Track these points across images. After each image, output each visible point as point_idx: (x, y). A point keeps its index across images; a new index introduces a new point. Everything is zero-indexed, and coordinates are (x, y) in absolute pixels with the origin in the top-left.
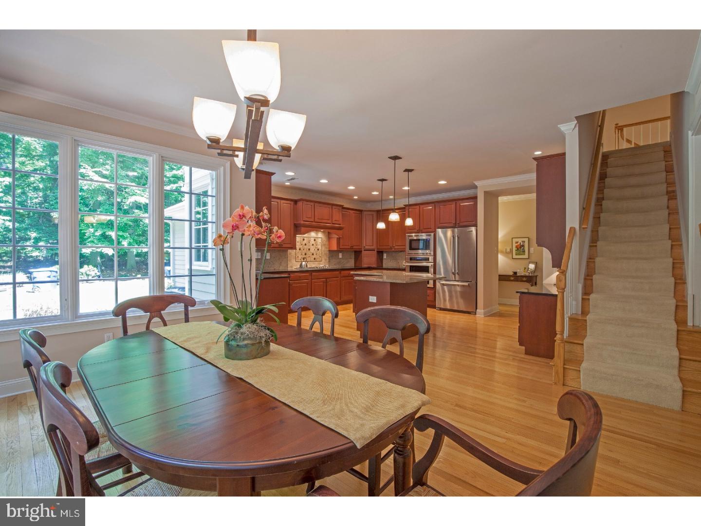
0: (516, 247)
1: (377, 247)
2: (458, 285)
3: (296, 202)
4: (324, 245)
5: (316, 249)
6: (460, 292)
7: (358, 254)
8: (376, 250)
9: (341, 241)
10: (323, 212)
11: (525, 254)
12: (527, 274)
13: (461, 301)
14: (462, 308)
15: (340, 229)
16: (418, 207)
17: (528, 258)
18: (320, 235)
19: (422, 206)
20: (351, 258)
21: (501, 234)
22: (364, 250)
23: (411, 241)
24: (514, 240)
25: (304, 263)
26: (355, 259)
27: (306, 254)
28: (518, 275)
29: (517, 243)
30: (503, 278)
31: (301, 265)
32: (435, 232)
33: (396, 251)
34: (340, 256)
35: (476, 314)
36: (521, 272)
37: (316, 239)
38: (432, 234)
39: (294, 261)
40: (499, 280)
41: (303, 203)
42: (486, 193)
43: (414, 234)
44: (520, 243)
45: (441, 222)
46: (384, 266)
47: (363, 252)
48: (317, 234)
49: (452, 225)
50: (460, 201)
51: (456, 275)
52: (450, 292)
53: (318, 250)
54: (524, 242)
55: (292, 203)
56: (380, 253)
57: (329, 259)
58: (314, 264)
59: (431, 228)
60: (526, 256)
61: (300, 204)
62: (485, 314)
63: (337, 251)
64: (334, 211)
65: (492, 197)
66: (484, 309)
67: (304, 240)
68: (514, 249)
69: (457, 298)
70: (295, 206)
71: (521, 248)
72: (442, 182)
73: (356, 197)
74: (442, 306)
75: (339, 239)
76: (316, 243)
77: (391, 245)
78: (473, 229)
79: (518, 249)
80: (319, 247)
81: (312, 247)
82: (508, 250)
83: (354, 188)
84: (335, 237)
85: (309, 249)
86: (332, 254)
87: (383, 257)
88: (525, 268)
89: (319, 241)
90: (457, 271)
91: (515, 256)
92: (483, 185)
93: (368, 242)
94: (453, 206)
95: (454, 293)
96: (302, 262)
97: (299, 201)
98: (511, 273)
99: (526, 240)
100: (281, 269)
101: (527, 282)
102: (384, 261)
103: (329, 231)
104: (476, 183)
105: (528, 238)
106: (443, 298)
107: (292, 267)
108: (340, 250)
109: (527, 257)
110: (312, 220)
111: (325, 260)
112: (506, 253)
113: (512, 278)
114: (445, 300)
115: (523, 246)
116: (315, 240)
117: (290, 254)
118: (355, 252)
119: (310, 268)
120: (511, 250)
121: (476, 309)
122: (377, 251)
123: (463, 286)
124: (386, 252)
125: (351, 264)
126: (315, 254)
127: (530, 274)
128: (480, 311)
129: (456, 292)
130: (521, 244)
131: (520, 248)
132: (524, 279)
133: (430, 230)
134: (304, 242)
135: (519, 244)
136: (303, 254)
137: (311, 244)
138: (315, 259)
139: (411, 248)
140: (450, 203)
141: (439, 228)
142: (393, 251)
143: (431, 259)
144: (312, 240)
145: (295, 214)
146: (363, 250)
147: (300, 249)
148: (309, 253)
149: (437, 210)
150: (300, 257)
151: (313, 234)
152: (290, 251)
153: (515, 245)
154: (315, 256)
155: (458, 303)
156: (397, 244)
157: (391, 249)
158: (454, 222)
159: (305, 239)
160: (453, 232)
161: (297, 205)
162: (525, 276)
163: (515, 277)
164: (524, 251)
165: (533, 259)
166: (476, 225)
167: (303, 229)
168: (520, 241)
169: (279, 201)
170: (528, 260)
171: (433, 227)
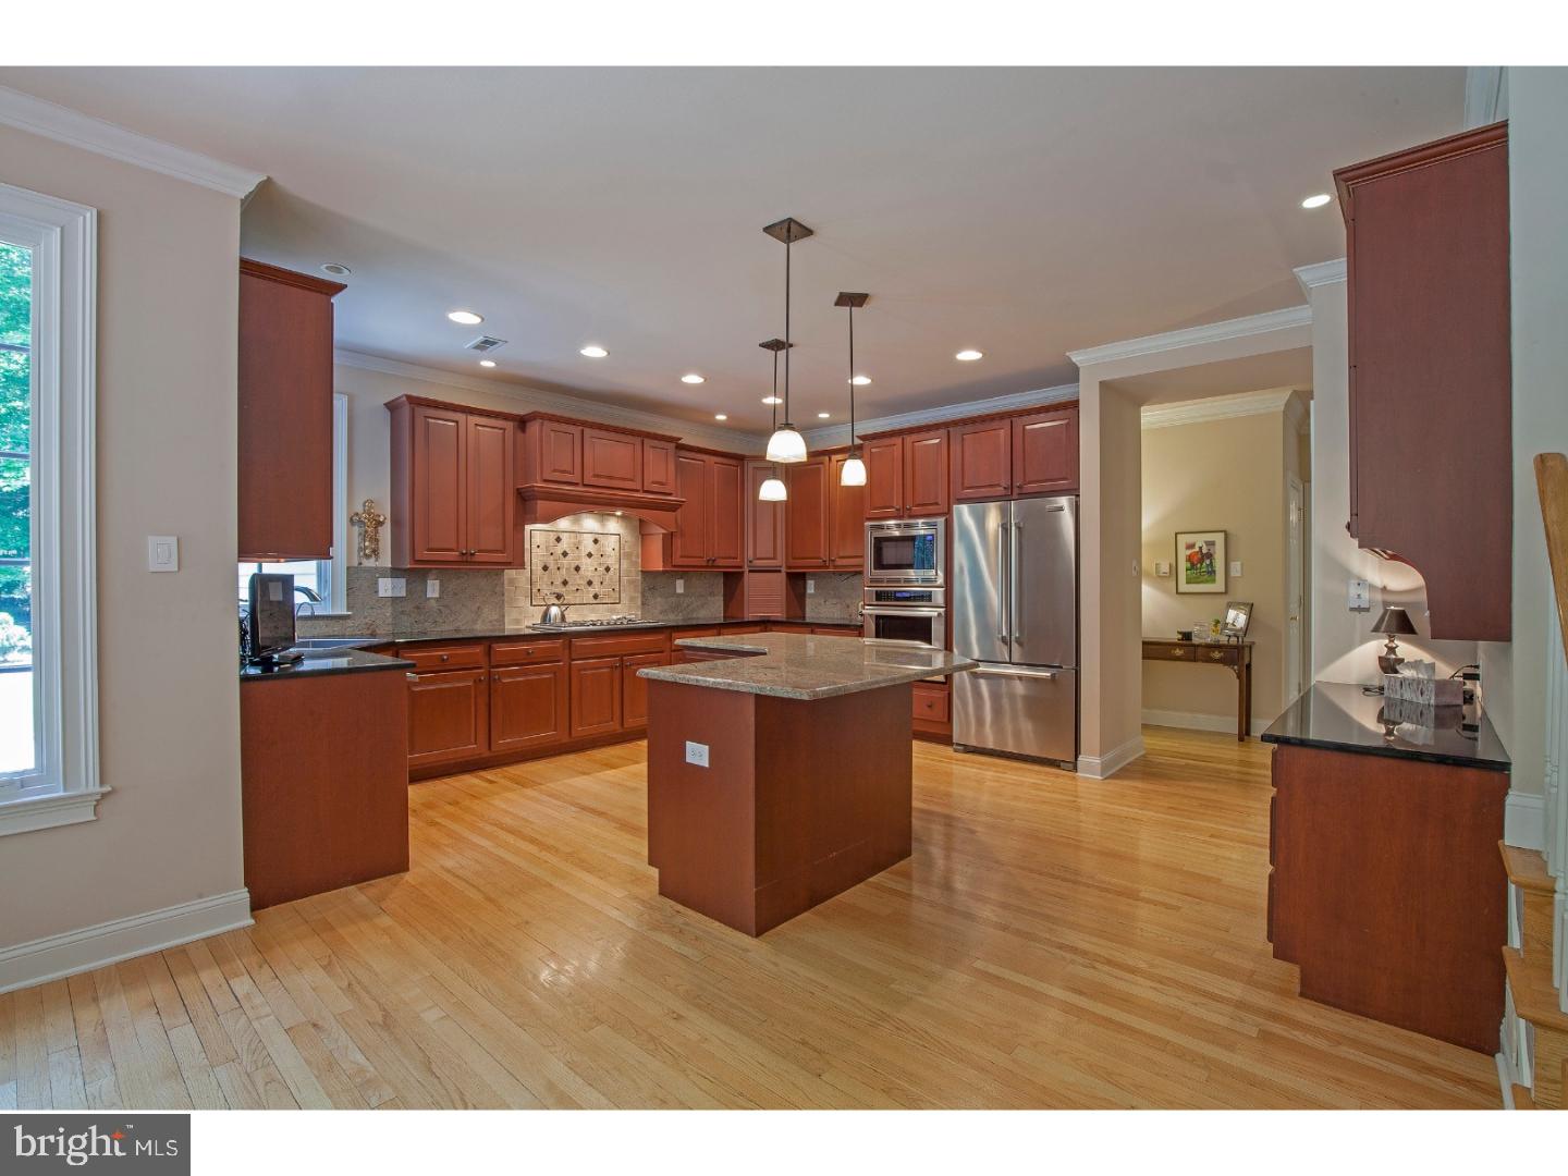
0: (1189, 559)
1: (787, 558)
2: (1020, 678)
3: (522, 422)
4: (628, 555)
5: (602, 569)
6: (1026, 698)
7: (732, 580)
8: (784, 569)
9: (678, 542)
10: (608, 455)
11: (1214, 581)
12: (1223, 640)
13: (1027, 727)
14: (1031, 749)
15: (673, 507)
16: (898, 441)
17: (1226, 593)
18: (614, 526)
19: (909, 439)
20: (712, 594)
21: (1150, 517)
22: (750, 571)
23: (879, 543)
24: (1183, 540)
25: (554, 611)
26: (725, 596)
27: (565, 583)
28: (1196, 640)
29: (1191, 546)
30: (1154, 651)
31: (545, 616)
32: (948, 514)
33: (841, 574)
34: (680, 589)
35: (1075, 769)
36: (1204, 635)
37: (600, 537)
38: (941, 521)
39: (524, 602)
40: (1144, 658)
41: (542, 424)
42: (1105, 386)
43: (892, 522)
44: (1201, 548)
45: (966, 485)
46: (810, 616)
47: (746, 574)
48: (603, 525)
49: (1000, 491)
50: (1025, 419)
51: (1015, 646)
52: (996, 697)
53: (608, 569)
54: (1211, 544)
55: (509, 425)
56: (796, 579)
57: (643, 596)
58: (593, 611)
59: (937, 504)
60: (1219, 586)
61: (534, 428)
62: (1105, 767)
63: (664, 572)
64: (650, 454)
65: (1123, 398)
66: (1101, 754)
67: (558, 540)
68: (1183, 565)
69: (1015, 718)
70: (520, 435)
71: (1201, 561)
72: (969, 355)
73: (721, 417)
74: (973, 742)
75: (668, 540)
76: (599, 550)
77: (824, 555)
78: (1064, 501)
79: (1193, 566)
80: (612, 561)
81: (589, 560)
82: (1165, 568)
83: (702, 380)
84: (658, 532)
85: (577, 569)
86: (651, 581)
87: (805, 588)
88: (1218, 622)
89: (612, 542)
90: (1016, 634)
91: (1184, 587)
92: (1096, 362)
93: (763, 547)
94: (1003, 434)
95: (1005, 702)
96: (548, 606)
97: (530, 420)
98: (1174, 637)
99: (1219, 539)
100: (481, 628)
101: (1222, 663)
102: (808, 601)
103: (646, 514)
104: (1077, 358)
105: (1225, 531)
106: (973, 715)
107: (518, 621)
108: (674, 571)
109: (1223, 590)
110: (576, 478)
111: (632, 599)
112: (1159, 579)
113: (1178, 652)
114: (980, 721)
115: (1210, 556)
116: (596, 541)
117: (512, 582)
118: (726, 575)
119: (575, 624)
120: (1174, 570)
121: (1077, 753)
122: (787, 573)
123: (1036, 680)
124: (814, 576)
125: (714, 610)
126: (596, 582)
127: (1233, 641)
128: (1090, 760)
129: (1012, 697)
130: (1204, 551)
131: (1200, 563)
132: (1217, 655)
133: (932, 509)
134: (559, 549)
135: (1197, 549)
136: (558, 582)
137: (584, 554)
138: (596, 597)
139: (879, 564)
140: (995, 424)
141: (961, 501)
142: (834, 573)
143: (939, 595)
144: (588, 541)
145: (518, 460)
146: (746, 569)
147: (545, 568)
148: (577, 581)
149: (956, 448)
150: (544, 591)
151: (590, 523)
152: (509, 573)
153: (1183, 553)
154: (596, 588)
155: (1017, 735)
156: (841, 554)
157: (828, 567)
158: (1005, 482)
159: (564, 537)
160: (1004, 513)
161: (528, 430)
162: (1217, 646)
163: (1187, 649)
164: (1212, 572)
165: (1240, 593)
166: (1074, 491)
167: (541, 505)
168: (1200, 541)
169: (460, 417)
170: (1225, 600)
171: (942, 499)
